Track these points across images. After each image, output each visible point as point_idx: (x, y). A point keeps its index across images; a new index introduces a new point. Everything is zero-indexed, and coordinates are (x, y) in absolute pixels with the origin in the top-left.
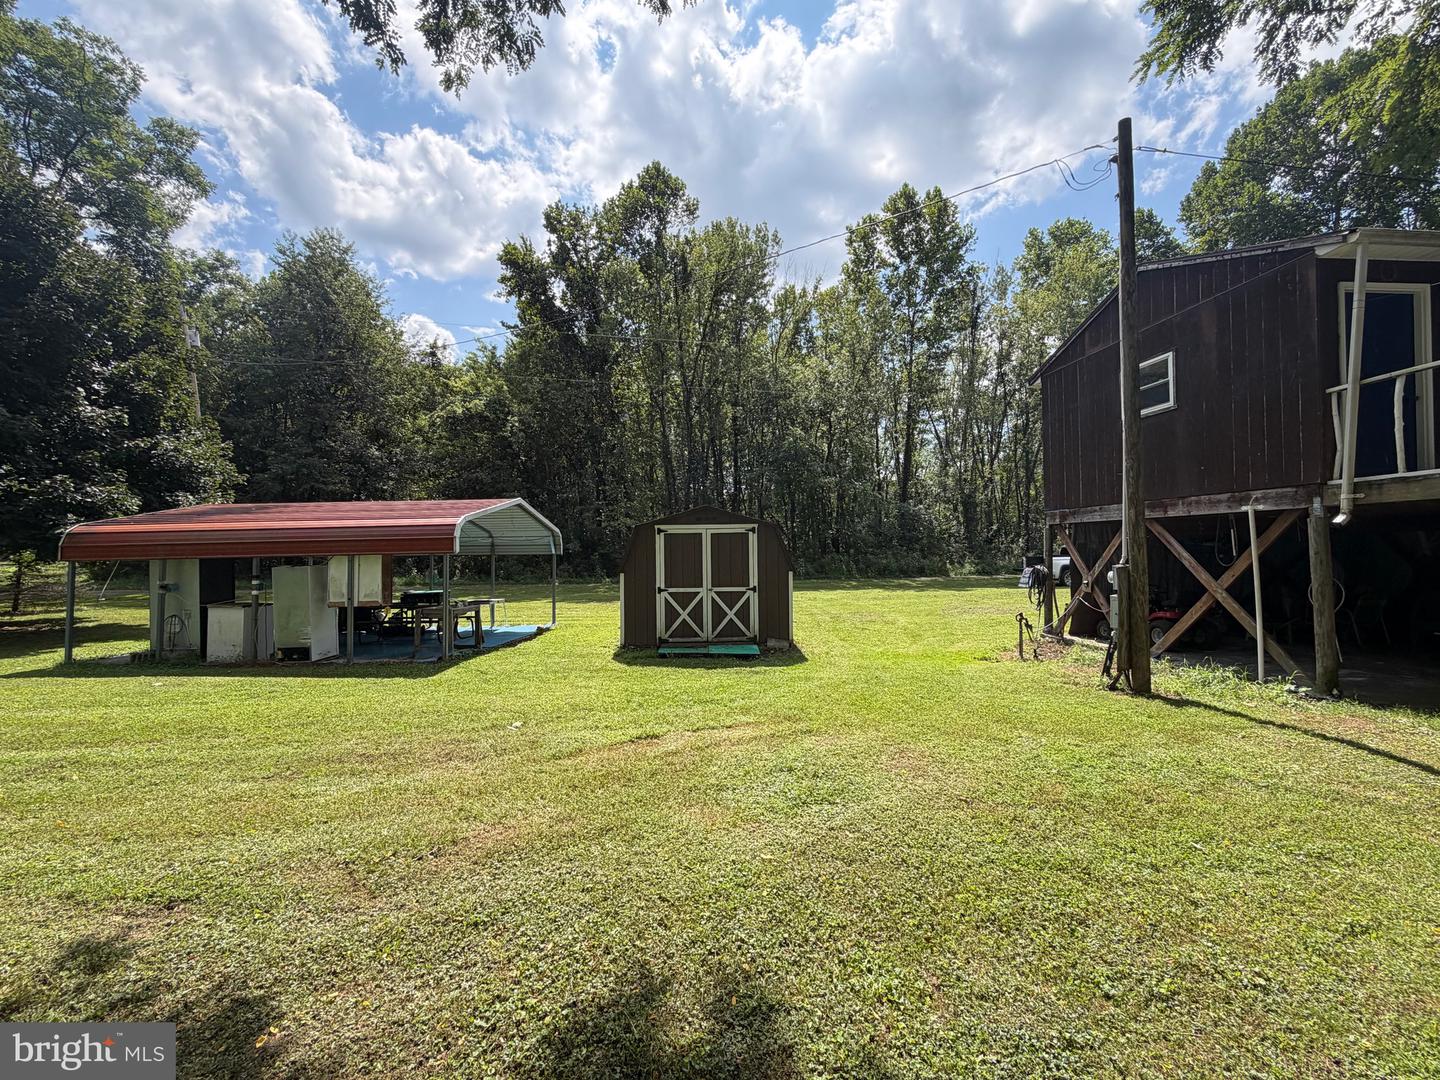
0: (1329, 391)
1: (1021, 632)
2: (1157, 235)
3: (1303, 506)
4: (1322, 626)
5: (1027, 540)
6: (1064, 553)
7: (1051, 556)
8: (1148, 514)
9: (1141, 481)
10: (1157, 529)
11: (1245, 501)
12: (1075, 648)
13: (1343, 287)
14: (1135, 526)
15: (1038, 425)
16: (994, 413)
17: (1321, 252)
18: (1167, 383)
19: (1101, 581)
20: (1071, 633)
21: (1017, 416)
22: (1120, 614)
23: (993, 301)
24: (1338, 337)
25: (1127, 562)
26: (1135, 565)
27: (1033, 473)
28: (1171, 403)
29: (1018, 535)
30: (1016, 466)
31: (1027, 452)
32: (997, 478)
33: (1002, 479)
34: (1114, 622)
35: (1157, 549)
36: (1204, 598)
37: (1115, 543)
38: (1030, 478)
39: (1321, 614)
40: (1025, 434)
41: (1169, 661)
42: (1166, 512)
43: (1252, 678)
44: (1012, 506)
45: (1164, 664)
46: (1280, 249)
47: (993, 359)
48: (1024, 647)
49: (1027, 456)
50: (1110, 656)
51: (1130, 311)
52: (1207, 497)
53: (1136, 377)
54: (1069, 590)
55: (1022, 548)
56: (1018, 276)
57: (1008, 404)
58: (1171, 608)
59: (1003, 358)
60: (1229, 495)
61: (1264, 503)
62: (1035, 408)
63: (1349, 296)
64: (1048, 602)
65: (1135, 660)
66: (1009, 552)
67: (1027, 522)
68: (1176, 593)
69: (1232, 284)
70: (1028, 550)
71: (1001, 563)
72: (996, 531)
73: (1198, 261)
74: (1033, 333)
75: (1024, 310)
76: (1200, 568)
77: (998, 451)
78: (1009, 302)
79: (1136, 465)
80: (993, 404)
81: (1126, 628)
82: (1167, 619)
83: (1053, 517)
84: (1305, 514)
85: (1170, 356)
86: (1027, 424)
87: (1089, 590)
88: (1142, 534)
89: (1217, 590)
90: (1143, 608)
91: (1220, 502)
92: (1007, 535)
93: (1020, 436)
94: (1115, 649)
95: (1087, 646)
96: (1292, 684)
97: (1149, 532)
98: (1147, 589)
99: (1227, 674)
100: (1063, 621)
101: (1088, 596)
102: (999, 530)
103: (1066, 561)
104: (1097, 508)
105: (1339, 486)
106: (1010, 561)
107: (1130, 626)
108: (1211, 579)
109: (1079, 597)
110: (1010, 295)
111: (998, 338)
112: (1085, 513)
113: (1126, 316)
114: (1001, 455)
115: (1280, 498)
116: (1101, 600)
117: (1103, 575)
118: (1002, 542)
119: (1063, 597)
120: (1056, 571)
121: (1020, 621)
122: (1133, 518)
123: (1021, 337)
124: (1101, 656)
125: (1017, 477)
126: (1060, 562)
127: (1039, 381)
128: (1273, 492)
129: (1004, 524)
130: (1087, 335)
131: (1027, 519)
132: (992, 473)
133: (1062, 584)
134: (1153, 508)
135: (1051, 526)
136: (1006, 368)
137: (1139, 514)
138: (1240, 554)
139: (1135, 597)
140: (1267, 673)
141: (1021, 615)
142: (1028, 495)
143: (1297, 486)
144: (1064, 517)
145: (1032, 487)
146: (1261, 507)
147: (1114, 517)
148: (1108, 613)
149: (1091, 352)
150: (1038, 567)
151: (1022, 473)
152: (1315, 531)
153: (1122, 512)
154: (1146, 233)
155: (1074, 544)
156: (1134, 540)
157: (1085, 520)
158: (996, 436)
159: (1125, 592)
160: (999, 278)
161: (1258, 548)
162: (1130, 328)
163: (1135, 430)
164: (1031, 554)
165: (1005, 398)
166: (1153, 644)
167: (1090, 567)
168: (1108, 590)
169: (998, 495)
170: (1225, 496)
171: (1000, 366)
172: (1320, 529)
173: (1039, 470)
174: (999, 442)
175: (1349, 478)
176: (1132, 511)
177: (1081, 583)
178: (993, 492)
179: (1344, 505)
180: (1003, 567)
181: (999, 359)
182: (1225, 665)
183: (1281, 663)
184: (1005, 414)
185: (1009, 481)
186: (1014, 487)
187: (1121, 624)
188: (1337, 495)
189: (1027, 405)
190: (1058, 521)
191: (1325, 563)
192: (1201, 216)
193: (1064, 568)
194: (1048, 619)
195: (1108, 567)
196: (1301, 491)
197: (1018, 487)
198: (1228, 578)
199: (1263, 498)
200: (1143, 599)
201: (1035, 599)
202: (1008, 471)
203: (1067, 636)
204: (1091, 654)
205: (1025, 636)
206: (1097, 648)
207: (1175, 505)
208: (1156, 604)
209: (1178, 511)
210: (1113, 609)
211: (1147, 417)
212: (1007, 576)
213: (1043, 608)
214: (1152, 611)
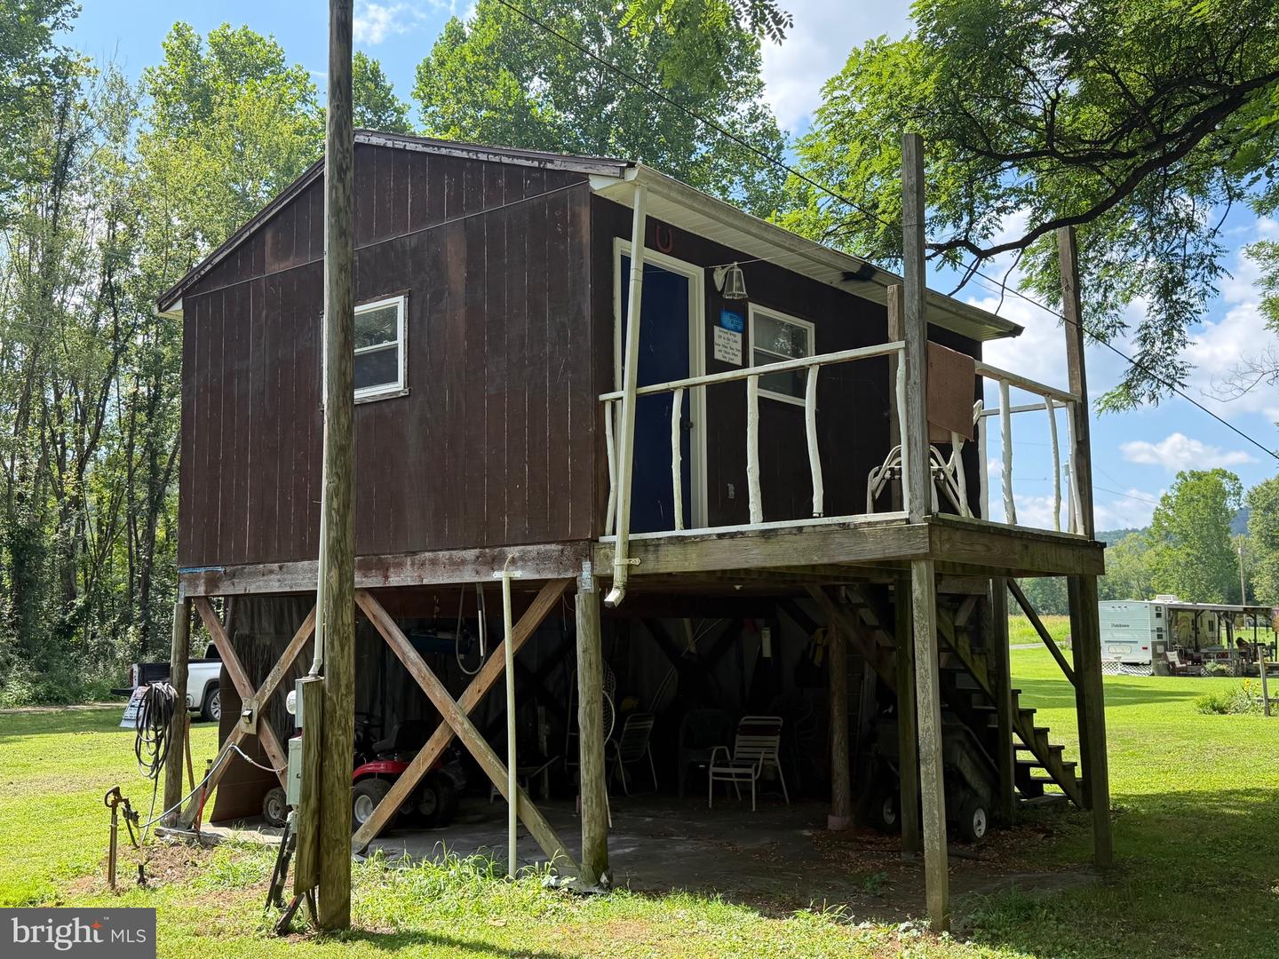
0: (603, 397)
1: (114, 831)
2: (385, 108)
3: (570, 575)
4: (590, 767)
5: (145, 629)
6: (213, 655)
7: (184, 662)
8: (361, 581)
9: (350, 519)
10: (372, 609)
11: (495, 562)
12: (221, 852)
13: (619, 243)
14: (338, 600)
15: (176, 401)
16: (89, 364)
17: (597, 185)
18: (394, 350)
19: (274, 711)
20: (216, 821)
21: (138, 377)
22: (305, 777)
23: (99, 138)
24: (612, 318)
25: (321, 672)
26: (335, 676)
27: (161, 495)
28: (398, 386)
29: (127, 619)
30: (130, 478)
31: (153, 452)
32: (91, 499)
33: (100, 501)
34: (293, 790)
35: (370, 647)
36: (437, 733)
37: (302, 635)
38: (156, 504)
39: (589, 749)
40: (150, 415)
41: (383, 857)
42: (386, 577)
43: (500, 874)
44: (118, 556)
45: (373, 864)
46: (549, 166)
47: (97, 257)
48: (120, 863)
49: (153, 458)
50: (282, 865)
51: (341, 202)
52: (447, 553)
53: (348, 330)
54: (216, 729)
55: (133, 647)
56: (148, 104)
57: (120, 351)
58: (387, 753)
59: (115, 257)
60: (477, 551)
61: (523, 568)
62: (172, 366)
63: (626, 261)
64: (173, 757)
65: (325, 864)
66: (105, 653)
67: (146, 593)
68: (396, 727)
69: (489, 202)
70: (144, 651)
71: (87, 678)
72: (81, 611)
73: (443, 151)
74: (176, 222)
75: (161, 171)
76: (434, 680)
77: (93, 446)
78: (130, 150)
79: (342, 487)
80: (90, 346)
81: (313, 802)
82: (381, 776)
83: (193, 581)
84: (571, 588)
85: (399, 302)
86: (156, 398)
87: (252, 730)
88: (348, 617)
89: (456, 715)
90: (343, 763)
91: (463, 562)
92: (103, 618)
93: (142, 417)
94: (292, 848)
95: (243, 845)
96: (552, 874)
97: (358, 613)
98: (352, 723)
99: (466, 869)
100: (200, 797)
101: (251, 743)
102: (88, 606)
103: (213, 671)
104: (275, 566)
105: (612, 545)
106: (107, 675)
107: (320, 800)
108: (449, 698)
109: (234, 742)
110: (133, 135)
111: (108, 215)
112: (253, 574)
113: (336, 211)
114: (102, 453)
115: (543, 558)
116: (271, 745)
117: (278, 698)
118: (93, 632)
119: (204, 744)
120: (195, 692)
121: (114, 806)
122: (335, 586)
123: (154, 224)
124: (267, 864)
125: (131, 500)
126: (201, 674)
127: (179, 306)
128: (533, 549)
129: (98, 596)
130: (269, 236)
131: (146, 585)
132: (81, 485)
133: (204, 718)
134: (366, 568)
135: (188, 600)
136: (119, 278)
137: (345, 579)
138: (488, 654)
139: (331, 740)
140: (520, 861)
141: (116, 792)
142: (150, 535)
143: (563, 542)
144: (213, 582)
145: (160, 520)
146: (518, 574)
147: (304, 586)
148: (284, 772)
149: (275, 267)
150: (159, 685)
151: (142, 494)
152: (584, 615)
153: (315, 575)
154: (369, 98)
155: (231, 637)
156: (334, 628)
157: (252, 589)
158: (91, 412)
159: (314, 731)
160: (113, 100)
161: (514, 641)
162: (341, 234)
163: (343, 420)
164: (149, 659)
165: (115, 337)
166: (356, 826)
167: (256, 683)
168: (286, 729)
169: (92, 535)
170: (471, 554)
171: (108, 271)
172: (589, 612)
173: (174, 490)
174: (99, 425)
175: (624, 536)
176: (335, 573)
177: (238, 716)
178: (81, 523)
179: (619, 577)
180: (90, 687)
181: (107, 257)
182: (464, 851)
183: (539, 838)
184: (113, 371)
185: (115, 506)
186: (123, 519)
187: (305, 797)
188: (609, 558)
189: (159, 357)
190: (201, 591)
191: (594, 666)
192: (444, 99)
193: (211, 686)
194: (173, 797)
195: (288, 684)
196: (568, 550)
197: (132, 520)
198: (473, 695)
199: (522, 558)
200: (344, 740)
201: (148, 753)
202: (116, 488)
203: (207, 827)
204: (249, 860)
205: (123, 837)
206: (260, 847)
207: (400, 565)
208: (364, 750)
209: (403, 577)
210: (292, 766)
211: (363, 405)
212: (98, 705)
213: (163, 772)
214: (358, 762)
